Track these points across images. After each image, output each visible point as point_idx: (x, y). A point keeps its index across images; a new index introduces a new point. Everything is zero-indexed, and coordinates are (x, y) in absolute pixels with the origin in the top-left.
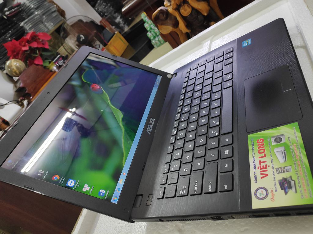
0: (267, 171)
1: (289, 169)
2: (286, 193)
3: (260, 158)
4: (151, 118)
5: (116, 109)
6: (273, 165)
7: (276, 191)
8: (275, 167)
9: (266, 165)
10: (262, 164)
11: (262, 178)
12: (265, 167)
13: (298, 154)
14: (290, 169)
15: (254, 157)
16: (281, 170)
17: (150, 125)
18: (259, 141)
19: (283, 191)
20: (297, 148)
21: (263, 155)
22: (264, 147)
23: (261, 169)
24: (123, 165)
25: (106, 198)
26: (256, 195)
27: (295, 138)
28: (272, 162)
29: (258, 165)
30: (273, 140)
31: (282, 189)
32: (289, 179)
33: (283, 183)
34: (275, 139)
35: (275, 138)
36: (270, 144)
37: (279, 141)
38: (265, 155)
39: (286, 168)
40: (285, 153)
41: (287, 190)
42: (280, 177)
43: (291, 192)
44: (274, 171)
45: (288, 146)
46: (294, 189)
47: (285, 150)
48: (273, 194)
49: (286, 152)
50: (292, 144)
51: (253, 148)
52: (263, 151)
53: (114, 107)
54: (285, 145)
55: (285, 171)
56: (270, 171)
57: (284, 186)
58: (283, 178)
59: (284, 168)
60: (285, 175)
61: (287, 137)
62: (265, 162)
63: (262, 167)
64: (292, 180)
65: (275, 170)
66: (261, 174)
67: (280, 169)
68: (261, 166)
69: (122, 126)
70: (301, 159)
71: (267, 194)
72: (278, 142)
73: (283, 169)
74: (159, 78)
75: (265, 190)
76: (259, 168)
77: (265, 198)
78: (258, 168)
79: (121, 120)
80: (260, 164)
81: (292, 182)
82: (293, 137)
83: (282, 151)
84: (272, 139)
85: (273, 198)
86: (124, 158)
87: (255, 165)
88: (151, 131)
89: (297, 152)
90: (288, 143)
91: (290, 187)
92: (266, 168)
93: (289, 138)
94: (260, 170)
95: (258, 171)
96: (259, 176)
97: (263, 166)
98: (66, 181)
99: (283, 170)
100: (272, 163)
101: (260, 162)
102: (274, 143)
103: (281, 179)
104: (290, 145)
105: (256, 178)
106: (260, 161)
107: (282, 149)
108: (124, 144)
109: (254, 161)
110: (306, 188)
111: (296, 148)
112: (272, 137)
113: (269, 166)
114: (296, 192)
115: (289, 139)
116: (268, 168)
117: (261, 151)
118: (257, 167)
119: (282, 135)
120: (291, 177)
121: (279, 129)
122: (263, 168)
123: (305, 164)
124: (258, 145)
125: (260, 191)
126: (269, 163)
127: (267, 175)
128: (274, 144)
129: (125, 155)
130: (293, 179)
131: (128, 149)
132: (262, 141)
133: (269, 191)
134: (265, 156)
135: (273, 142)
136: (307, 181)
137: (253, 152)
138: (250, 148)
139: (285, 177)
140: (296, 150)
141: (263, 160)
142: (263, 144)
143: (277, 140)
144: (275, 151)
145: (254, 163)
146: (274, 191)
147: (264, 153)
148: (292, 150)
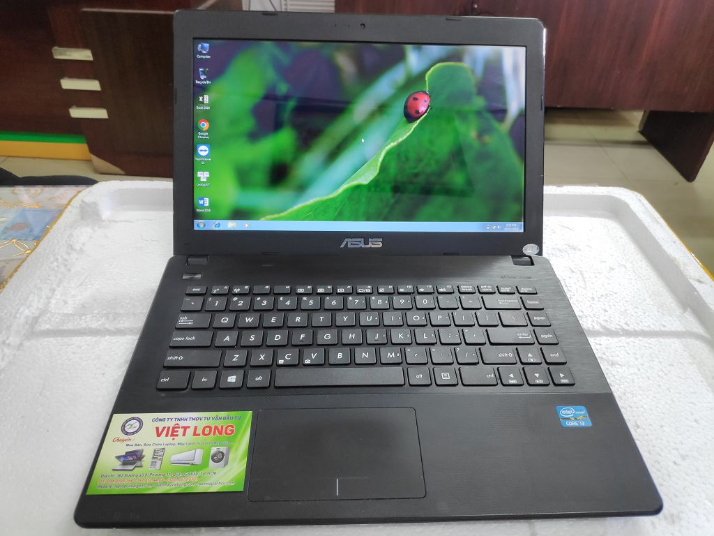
0: (167, 435)
1: (155, 465)
2: (118, 457)
3: (196, 428)
4: (381, 240)
5: (379, 165)
6: (174, 445)
7: (128, 445)
8: (168, 447)
9: (177, 435)
10: (181, 431)
11: (157, 429)
12: (175, 433)
14: (155, 468)
15: (201, 420)
16: (158, 455)
17: (363, 242)
18: (231, 428)
19: (124, 454)
20: (189, 482)
21: (199, 431)
22: (214, 434)
23: (174, 428)
24: (263, 219)
25: (197, 210)
26: (133, 419)
27: (209, 482)
28: (179, 444)
29: (182, 424)
30: (223, 449)
31: (126, 453)
32: (138, 463)
33: (136, 455)
34: (222, 453)
35: (225, 452)
36: (215, 444)
37: (215, 458)
38: (199, 435)
39: (159, 462)
40: (189, 464)
41: (122, 459)
42: (148, 453)
43: (117, 464)
44: (161, 445)
45: (198, 470)
46: (119, 468)
47: (193, 464)
48: (123, 440)
50: (200, 477)
51: (220, 418)
53: (381, 159)
54: (204, 465)
55: (155, 460)
56: (164, 439)
57: (131, 456)
58: (144, 456)
59: (161, 460)
60: (147, 460)
61: (219, 470)
62: (184, 435)
63: (176, 429)
64: (135, 467)
65: (162, 447)
66: (164, 428)
67: (161, 453)
68: (179, 428)
69: (340, 190)
70: (165, 484)
71: (127, 434)
72: (214, 456)
73: (159, 458)
74: (516, 227)
75: (134, 432)
76: (176, 426)
77: (123, 430)
78: (178, 424)
79: (355, 183)
80: (182, 427)
81: (131, 467)
82: (213, 479)
83: (193, 460)
84: (226, 447)
85: (118, 440)
86: (276, 216)
87: (185, 419)
88: (349, 246)
89: (182, 480)
90: (205, 470)
91: (124, 463)
92: (172, 435)
93: (215, 473)
94: (172, 426)
95: (171, 424)
96: (161, 425)
97: (177, 431)
98: (204, 142)
99: (157, 458)
100: (177, 444)
101: (185, 428)
102: (216, 450)
104: (199, 473)
105: (161, 420)
106: (189, 427)
107: (197, 461)
108: (303, 207)
109: (193, 419)
112: (229, 450)
113: (173, 439)
114: (114, 470)
115: (212, 473)
116: (170, 438)
118: (180, 422)
119: (226, 464)
120: (141, 466)
121: (241, 461)
122: (173, 431)
123: (153, 488)
124: (222, 427)
125: (137, 424)
126: (180, 439)
127: (159, 435)
128: (214, 450)
129: (282, 214)
130: (136, 469)
131: (296, 217)
132: (229, 432)
133: (130, 437)
134: (195, 434)
135: (218, 449)
136: (125, 486)
137: (211, 418)
138: (223, 414)
139: (143, 459)
140: (184, 480)
141: (190, 432)
142: (220, 433)
143: (220, 456)
144: (198, 451)
145: (188, 419)
146: (128, 443)
147: (201, 434)
148: (188, 474)
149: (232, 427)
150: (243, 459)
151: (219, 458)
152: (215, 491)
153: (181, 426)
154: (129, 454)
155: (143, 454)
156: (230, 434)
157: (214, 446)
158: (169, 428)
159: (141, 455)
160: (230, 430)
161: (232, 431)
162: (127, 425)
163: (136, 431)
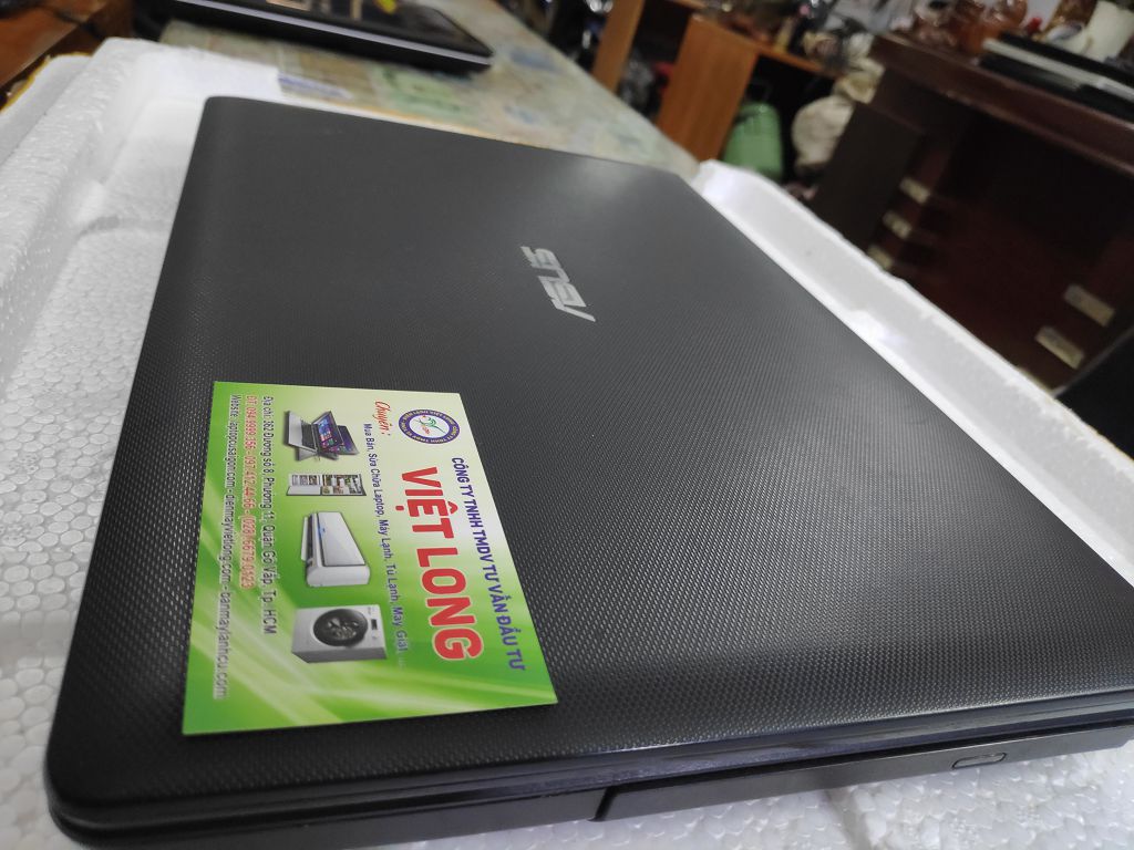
0: (409, 493)
1: (302, 483)
2: (328, 416)
3: (453, 551)
6: (380, 511)
8: (368, 502)
9: (414, 513)
10: (435, 519)
11: (433, 471)
12: (421, 509)
13: (239, 538)
14: (295, 484)
15: (482, 558)
16: (339, 484)
18: (466, 643)
19: (339, 424)
20: (236, 564)
21: (436, 562)
22: (432, 603)
23: (440, 503)
26: (453, 425)
27: (235, 621)
28: (384, 523)
29: (460, 521)
30: (375, 638)
31: (344, 429)
32: (305, 451)
33: (337, 444)
34: (360, 637)
35: (365, 644)
37: (336, 622)
38: (424, 562)
39: (316, 490)
40: (310, 553)
41: (323, 423)
42: (343, 465)
43: (306, 417)
44: (376, 486)
45: (285, 584)
46: (295, 422)
47: (308, 565)
48: (382, 418)
49: (303, 557)
50: (256, 590)
51: (500, 608)
52: (437, 581)
54: (301, 593)
55: (320, 480)
56: (396, 492)
57: (334, 436)
58: (333, 459)
59: (324, 494)
60: (320, 466)
61: (284, 639)
62: (417, 528)
63: (435, 508)
64: (297, 448)
65: (369, 489)
66: (435, 484)
67: (346, 490)
68: (443, 514)
70: (234, 513)
71: (405, 421)
72: (346, 617)
73: (331, 489)
75: (412, 432)
76: (449, 508)
77: (414, 414)
78: (454, 510)
80: (445, 521)
81: (296, 439)
82: (246, 629)
83: (324, 565)
84: (383, 645)
85: (382, 410)
87: (475, 521)
89: (246, 548)
90: (282, 602)
91: (308, 428)
92: (413, 503)
93: (270, 630)
94: (446, 497)
95: (452, 492)
96: (444, 476)
97: (429, 512)
99: (330, 484)
100: (382, 517)
101: (446, 528)
102: (369, 619)
103: (341, 458)
104: (271, 587)
105: (461, 473)
106: (449, 534)
107: (320, 575)
109: (481, 540)
110: (248, 420)
111: (242, 563)
112: (377, 655)
113: (400, 508)
114: (287, 415)
115: (270, 623)
116: (404, 500)
117: (448, 582)
118: (462, 513)
119: (309, 657)
120: (298, 457)
121: (322, 702)
122: (428, 504)
123: (222, 490)
124: (470, 620)
125: (437, 433)
126: (402, 523)
127: (408, 477)
128: (369, 612)
130: (292, 450)
132: (449, 643)
133: (396, 430)
134: (424, 555)
135: (374, 623)
136: (233, 437)
137: (494, 584)
138: (519, 611)
139: (324, 459)
141: (437, 540)
142: (440, 620)
143: (345, 632)
144: (364, 572)
145: (479, 530)
146: (376, 425)
147: (427, 569)
148: (267, 561)
149: (475, 649)
150: (335, 711)
151: (338, 632)
152: (194, 641)
153: (450, 516)
154: (340, 432)
157: (384, 613)
158: (437, 493)
159: (336, 453)
160: (457, 647)
161: (457, 651)
162: (433, 417)
163: (414, 434)
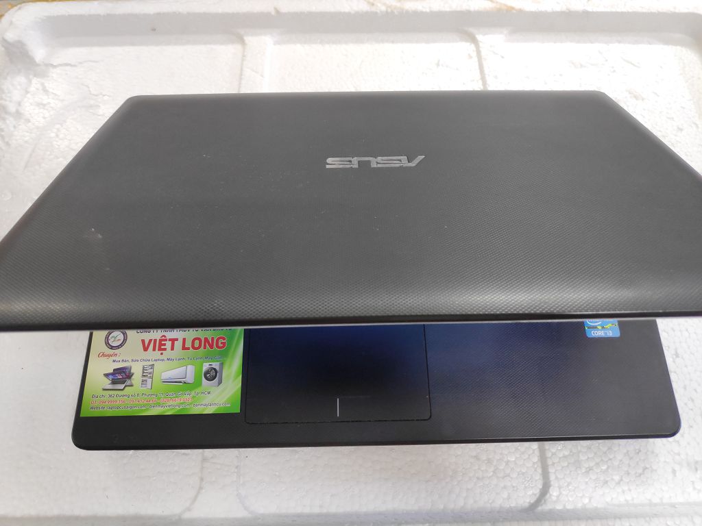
0: (154, 350)
1: (146, 384)
2: (107, 375)
3: (184, 340)
6: (163, 360)
7: (114, 361)
8: (158, 364)
9: (165, 349)
10: (169, 344)
11: (143, 341)
12: (162, 347)
13: (171, 403)
14: (146, 387)
16: (147, 374)
18: (221, 341)
19: (112, 371)
20: (182, 403)
21: (188, 344)
22: (205, 348)
23: (161, 340)
27: (204, 403)
28: (168, 359)
29: (170, 335)
30: (216, 365)
31: (115, 370)
32: (128, 382)
33: (124, 372)
34: (215, 369)
35: (218, 369)
36: (206, 359)
37: (208, 375)
38: (188, 349)
39: (149, 381)
40: (181, 382)
41: (111, 377)
42: (137, 370)
43: (107, 383)
44: (149, 361)
45: (192, 389)
46: (110, 387)
47: (185, 383)
48: (109, 356)
49: (181, 384)
50: (193, 397)
52: (196, 345)
54: (197, 384)
55: (144, 379)
56: (152, 354)
57: (120, 373)
58: (133, 374)
59: (151, 377)
60: (137, 378)
61: (212, 389)
62: (172, 348)
63: (163, 342)
64: (125, 386)
65: (151, 363)
66: (150, 341)
67: (150, 370)
68: (166, 340)
70: (158, 405)
71: (112, 348)
72: (207, 372)
76: (163, 338)
77: (107, 343)
78: (164, 336)
80: (170, 340)
81: (122, 386)
82: (208, 399)
83: (185, 378)
84: (218, 363)
85: (104, 355)
89: (175, 400)
90: (199, 390)
91: (114, 382)
92: (160, 349)
93: (209, 393)
94: (158, 338)
95: (157, 336)
96: (147, 337)
97: (165, 345)
100: (166, 359)
101: (173, 341)
102: (208, 366)
104: (193, 393)
106: (177, 340)
107: (190, 379)
110: (107, 403)
111: (182, 401)
112: (222, 365)
113: (162, 354)
114: (104, 390)
115: (206, 393)
116: (157, 353)
117: (197, 343)
118: (167, 334)
119: (220, 382)
120: (131, 385)
121: (236, 378)
122: (161, 344)
123: (147, 410)
124: (213, 339)
125: (121, 337)
126: (168, 353)
127: (146, 349)
128: (206, 366)
130: (127, 388)
132: (221, 345)
133: (117, 351)
134: (184, 348)
135: (210, 365)
136: (118, 408)
139: (133, 377)
140: (178, 402)
141: (178, 344)
142: (211, 347)
143: (213, 373)
144: (189, 367)
146: (114, 358)
147: (191, 348)
148: (182, 394)
149: (223, 338)
150: (238, 376)
151: (212, 375)
152: (210, 412)
153: (168, 338)
154: (117, 371)
155: (132, 371)
156: (223, 347)
157: (207, 362)
158: (155, 340)
159: (130, 372)
160: (222, 343)
161: (224, 344)
162: (111, 336)
163: (120, 345)
